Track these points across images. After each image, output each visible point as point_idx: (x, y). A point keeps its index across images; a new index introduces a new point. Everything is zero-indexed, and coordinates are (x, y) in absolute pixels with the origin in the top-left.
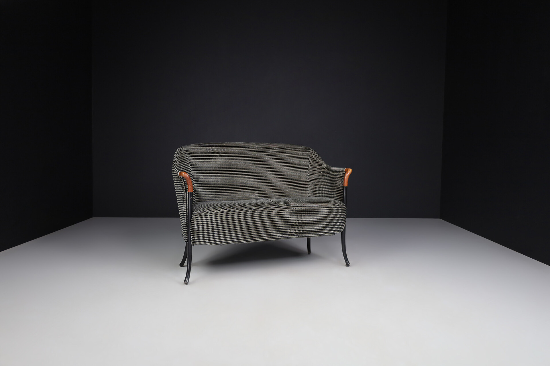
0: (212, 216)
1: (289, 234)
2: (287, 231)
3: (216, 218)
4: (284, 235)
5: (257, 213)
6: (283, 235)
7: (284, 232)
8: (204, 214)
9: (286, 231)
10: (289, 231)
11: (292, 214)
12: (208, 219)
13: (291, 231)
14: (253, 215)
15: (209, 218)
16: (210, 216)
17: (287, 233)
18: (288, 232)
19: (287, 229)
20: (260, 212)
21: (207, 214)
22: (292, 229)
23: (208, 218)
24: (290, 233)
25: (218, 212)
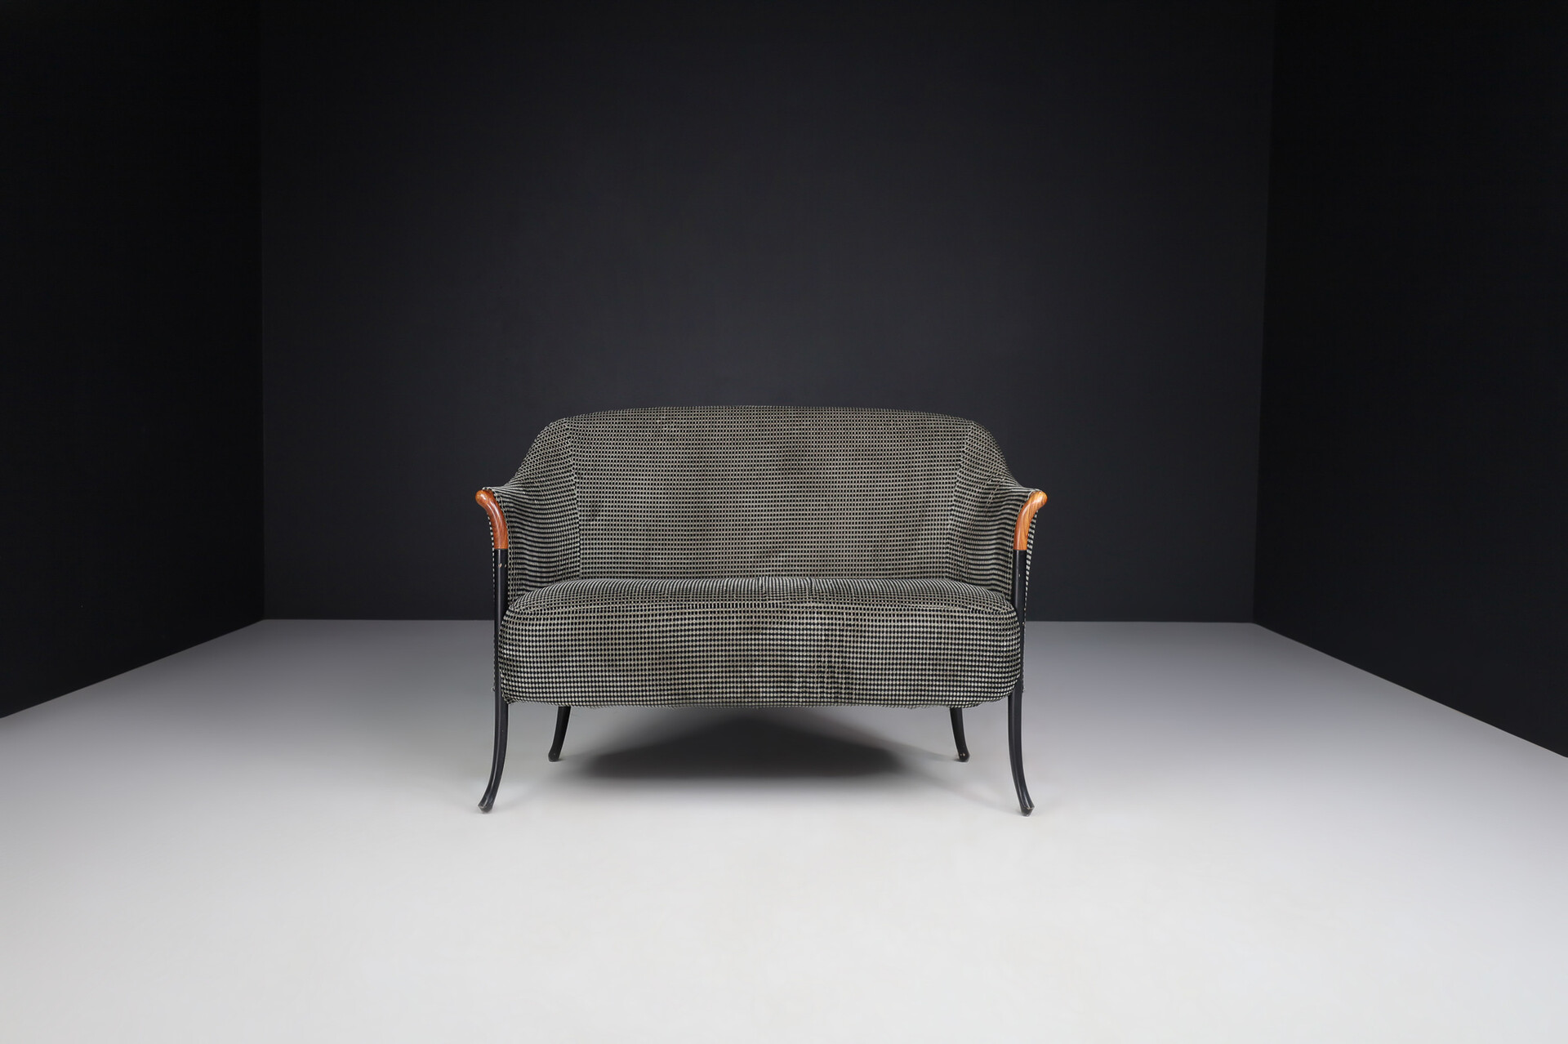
0: (552, 622)
1: (802, 692)
2: (792, 682)
3: (563, 627)
4: (784, 692)
5: (689, 619)
6: (781, 692)
7: (782, 684)
8: (531, 614)
9: (788, 682)
10: (799, 682)
11: (807, 629)
12: (541, 628)
13: (806, 682)
14: (674, 625)
15: (543, 625)
16: (545, 622)
17: (792, 687)
18: (797, 685)
19: (792, 677)
20: (700, 618)
21: (538, 614)
22: (810, 677)
23: (540, 625)
24: (803, 687)
25: (571, 609)
